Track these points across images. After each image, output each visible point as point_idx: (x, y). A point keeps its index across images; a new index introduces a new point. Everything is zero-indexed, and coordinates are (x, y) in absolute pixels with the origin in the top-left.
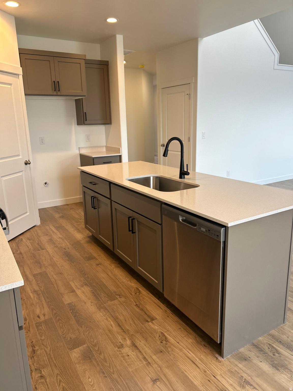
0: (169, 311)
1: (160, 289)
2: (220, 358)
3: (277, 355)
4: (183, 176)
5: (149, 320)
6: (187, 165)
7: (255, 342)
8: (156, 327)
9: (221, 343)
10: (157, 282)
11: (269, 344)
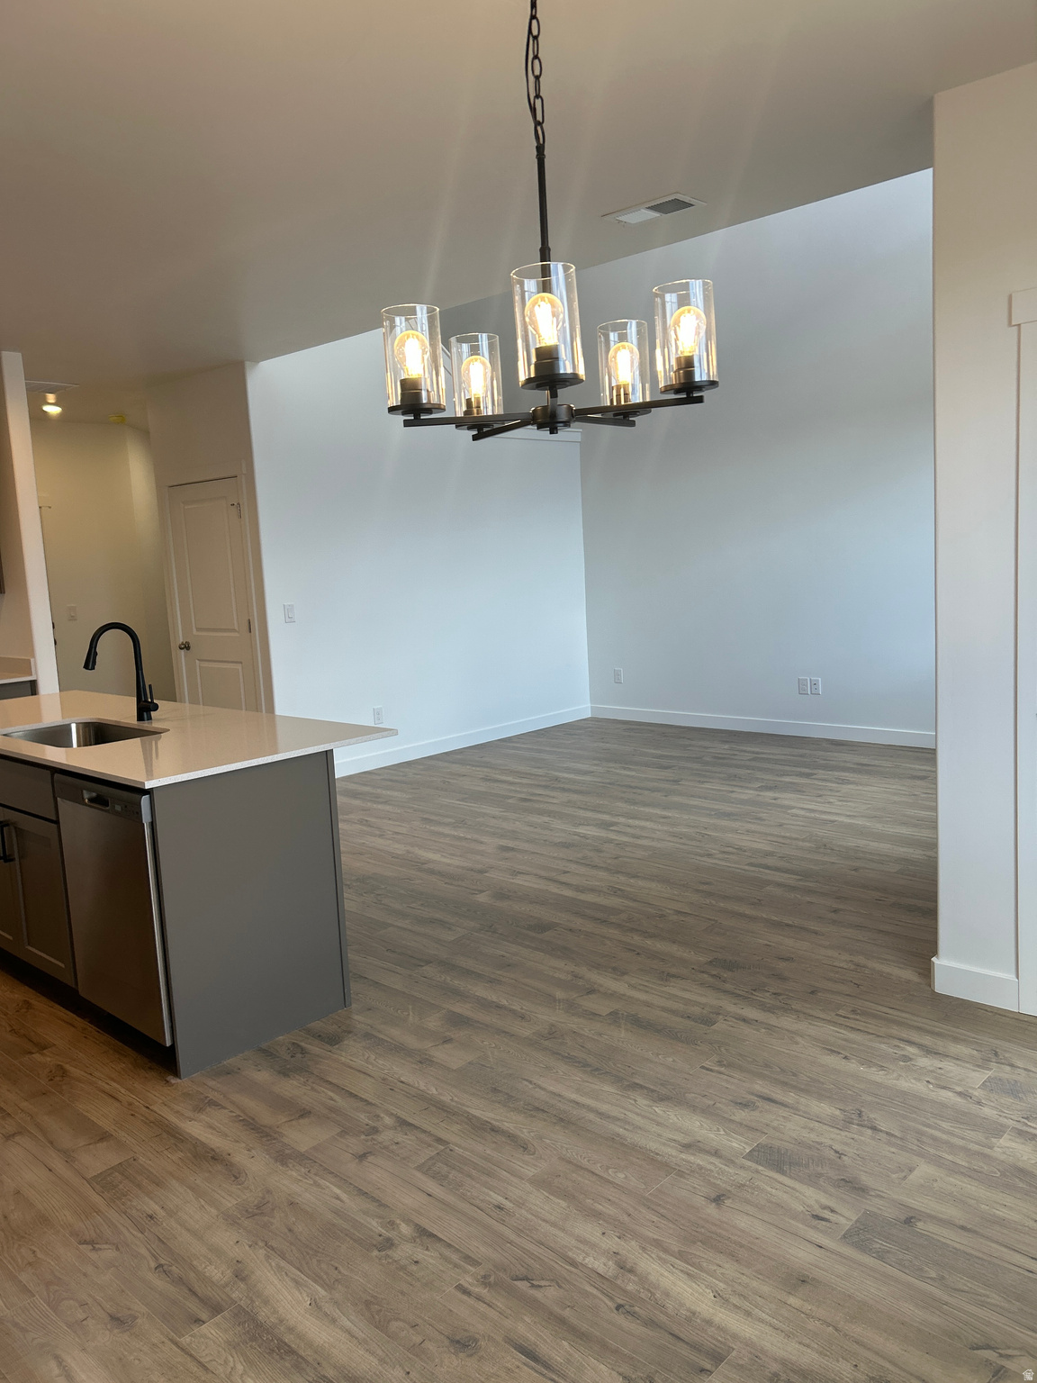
0: (91, 1028)
1: (69, 981)
2: (173, 1080)
3: (299, 1055)
4: (145, 714)
5: (33, 1051)
6: (150, 686)
7: (264, 1046)
8: (49, 1059)
9: (173, 1046)
10: (63, 966)
11: (294, 1043)
